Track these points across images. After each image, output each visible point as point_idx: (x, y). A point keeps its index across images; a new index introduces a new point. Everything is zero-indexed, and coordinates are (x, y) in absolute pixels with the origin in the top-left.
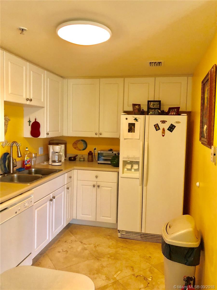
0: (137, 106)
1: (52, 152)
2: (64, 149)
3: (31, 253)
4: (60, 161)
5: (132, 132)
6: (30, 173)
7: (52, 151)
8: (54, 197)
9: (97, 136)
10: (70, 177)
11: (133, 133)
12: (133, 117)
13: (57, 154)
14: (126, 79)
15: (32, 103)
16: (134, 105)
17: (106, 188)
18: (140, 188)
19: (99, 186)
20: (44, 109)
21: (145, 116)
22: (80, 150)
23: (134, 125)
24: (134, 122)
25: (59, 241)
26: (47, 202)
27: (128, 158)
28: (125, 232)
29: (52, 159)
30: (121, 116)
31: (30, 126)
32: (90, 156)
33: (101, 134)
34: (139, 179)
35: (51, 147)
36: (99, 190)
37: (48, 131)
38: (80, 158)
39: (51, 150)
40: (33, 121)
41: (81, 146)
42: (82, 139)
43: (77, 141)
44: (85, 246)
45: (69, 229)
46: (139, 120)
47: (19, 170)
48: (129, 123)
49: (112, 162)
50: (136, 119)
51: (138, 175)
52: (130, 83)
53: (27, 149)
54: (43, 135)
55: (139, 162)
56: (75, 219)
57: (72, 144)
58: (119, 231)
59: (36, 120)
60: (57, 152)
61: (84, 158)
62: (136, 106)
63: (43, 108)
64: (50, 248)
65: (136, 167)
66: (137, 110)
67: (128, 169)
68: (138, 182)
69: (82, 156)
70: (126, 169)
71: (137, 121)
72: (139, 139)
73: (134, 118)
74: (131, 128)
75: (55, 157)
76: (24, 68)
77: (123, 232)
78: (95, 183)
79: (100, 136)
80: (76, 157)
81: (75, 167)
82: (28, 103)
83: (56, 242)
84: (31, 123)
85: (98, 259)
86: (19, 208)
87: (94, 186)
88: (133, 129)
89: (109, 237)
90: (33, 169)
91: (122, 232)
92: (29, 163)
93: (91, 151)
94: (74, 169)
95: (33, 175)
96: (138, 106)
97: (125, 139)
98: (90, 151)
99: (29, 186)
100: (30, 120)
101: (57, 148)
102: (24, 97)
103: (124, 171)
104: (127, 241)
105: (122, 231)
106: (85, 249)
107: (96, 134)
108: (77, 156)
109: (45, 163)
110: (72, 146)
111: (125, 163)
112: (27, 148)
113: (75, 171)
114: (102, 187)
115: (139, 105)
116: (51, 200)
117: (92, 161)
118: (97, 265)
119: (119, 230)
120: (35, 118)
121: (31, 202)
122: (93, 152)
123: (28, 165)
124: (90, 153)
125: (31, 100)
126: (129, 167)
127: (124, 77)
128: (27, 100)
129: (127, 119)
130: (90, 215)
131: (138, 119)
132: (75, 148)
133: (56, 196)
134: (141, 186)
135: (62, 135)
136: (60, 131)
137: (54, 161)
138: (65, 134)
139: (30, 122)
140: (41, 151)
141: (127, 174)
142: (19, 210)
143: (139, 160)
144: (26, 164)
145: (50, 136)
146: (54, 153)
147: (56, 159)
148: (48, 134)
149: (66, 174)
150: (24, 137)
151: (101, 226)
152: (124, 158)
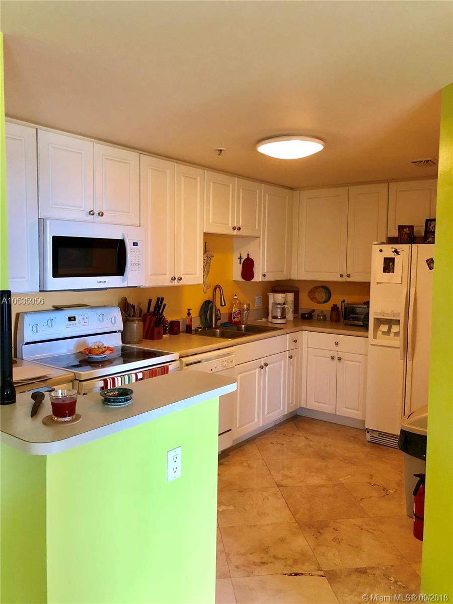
0: (407, 229)
1: (273, 303)
2: (293, 300)
3: (230, 430)
4: (283, 317)
5: (389, 272)
6: (240, 329)
7: (273, 301)
8: (266, 365)
9: (343, 280)
10: (295, 341)
11: (391, 274)
12: (392, 248)
13: (279, 306)
14: (391, 185)
15: (241, 233)
16: (401, 228)
17: (349, 362)
18: (401, 363)
19: (339, 359)
20: (260, 240)
21: (412, 246)
22: (319, 302)
23: (392, 260)
24: (392, 255)
25: (276, 432)
26: (255, 369)
27: (383, 313)
28: (377, 433)
29: (272, 313)
30: (372, 246)
31: (240, 264)
32: (334, 313)
33: (348, 276)
34: (399, 348)
35: (271, 295)
36: (340, 365)
37: (265, 271)
38: (318, 315)
39: (271, 301)
40: (244, 257)
41: (322, 296)
42: (323, 285)
43: (314, 288)
44: (311, 443)
45: (294, 421)
46: (401, 253)
47: (223, 325)
48: (385, 258)
49: (365, 322)
50: (396, 252)
51: (398, 342)
52: (399, 191)
53: (236, 297)
54: (258, 278)
55: (399, 321)
56: (303, 408)
57: (307, 293)
58: (368, 431)
59: (248, 256)
60: (279, 304)
61: (325, 316)
62: (405, 230)
63: (258, 239)
64: (262, 437)
65: (395, 329)
66: (406, 236)
67: (384, 333)
68: (399, 353)
69: (322, 312)
70: (381, 333)
71: (398, 254)
72: (401, 284)
73: (393, 250)
74: (389, 266)
75: (277, 311)
76: (231, 185)
77: (375, 432)
78: (334, 354)
79: (348, 280)
80: (313, 314)
81: (304, 327)
82: (235, 232)
83: (271, 432)
84: (242, 260)
85: (324, 459)
86: (216, 366)
87: (333, 358)
88: (391, 268)
89: (352, 439)
90: (243, 326)
91: (372, 433)
92: (239, 316)
93: (336, 305)
94: (303, 330)
95: (243, 332)
96: (409, 230)
97: (378, 283)
98: (334, 305)
99: (230, 342)
100: (240, 256)
101: (280, 297)
102: (230, 225)
103: (378, 335)
104: (379, 448)
105: (373, 430)
106: (310, 446)
107: (341, 276)
108: (313, 311)
109: (263, 319)
110: (307, 296)
111: (379, 322)
112: (236, 295)
113: (305, 333)
114: (345, 360)
115: (411, 227)
116: (262, 367)
117: (338, 321)
118: (319, 464)
119: (367, 429)
120: (247, 253)
121: (231, 362)
122: (339, 306)
123: (236, 320)
124: (335, 308)
125: (239, 229)
126: (384, 328)
127: (388, 181)
128: (234, 228)
129: (381, 251)
130: (326, 404)
131: (399, 251)
132: (312, 299)
133: (271, 364)
134: (403, 361)
135: (289, 278)
136: (285, 272)
137: (275, 317)
138: (294, 277)
139: (240, 258)
140: (257, 303)
141: (382, 340)
142: (216, 368)
143: (400, 317)
144: (234, 318)
145: (267, 279)
146: (275, 304)
147: (279, 314)
148: (264, 276)
149: (288, 335)
150: (234, 280)
151: (345, 425)
152: (375, 313)
